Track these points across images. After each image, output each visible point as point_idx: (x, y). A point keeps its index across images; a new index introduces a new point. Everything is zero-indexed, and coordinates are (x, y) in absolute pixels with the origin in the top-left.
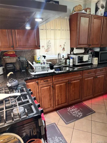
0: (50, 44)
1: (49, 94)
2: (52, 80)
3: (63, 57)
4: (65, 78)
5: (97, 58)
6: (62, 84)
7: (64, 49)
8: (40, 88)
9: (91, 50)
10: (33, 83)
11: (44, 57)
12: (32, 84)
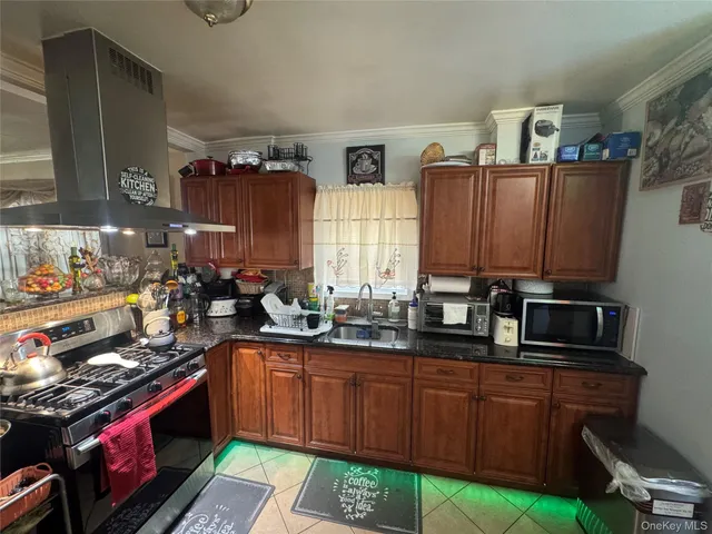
0: (345, 258)
1: (291, 396)
2: (300, 357)
3: (394, 298)
4: (344, 368)
5: (514, 323)
6: (333, 381)
7: (388, 272)
8: (268, 370)
9: (500, 287)
10: (253, 351)
11: (331, 289)
12: (250, 355)
